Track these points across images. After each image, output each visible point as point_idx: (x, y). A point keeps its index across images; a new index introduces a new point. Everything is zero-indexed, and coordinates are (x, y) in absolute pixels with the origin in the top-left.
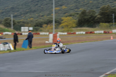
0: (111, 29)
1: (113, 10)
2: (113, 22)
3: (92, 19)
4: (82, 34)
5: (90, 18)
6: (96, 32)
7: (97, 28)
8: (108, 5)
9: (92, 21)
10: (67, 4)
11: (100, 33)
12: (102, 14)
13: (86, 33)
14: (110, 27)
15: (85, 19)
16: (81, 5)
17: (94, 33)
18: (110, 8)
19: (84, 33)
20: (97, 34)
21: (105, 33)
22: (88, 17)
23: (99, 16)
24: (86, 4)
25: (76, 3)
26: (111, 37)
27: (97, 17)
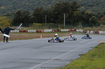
0: (43, 29)
1: (45, 11)
2: (45, 23)
4: (17, 32)
5: (25, 18)
6: (29, 31)
7: (30, 27)
8: (42, 7)
9: (26, 21)
10: (6, 5)
11: (33, 32)
12: (35, 15)
13: (20, 32)
14: (42, 27)
15: (20, 19)
16: (18, 6)
17: (27, 32)
18: (43, 10)
19: (18, 31)
22: (22, 17)
23: (33, 17)
24: (23, 6)
25: (14, 4)
26: (40, 36)
27: (31, 17)
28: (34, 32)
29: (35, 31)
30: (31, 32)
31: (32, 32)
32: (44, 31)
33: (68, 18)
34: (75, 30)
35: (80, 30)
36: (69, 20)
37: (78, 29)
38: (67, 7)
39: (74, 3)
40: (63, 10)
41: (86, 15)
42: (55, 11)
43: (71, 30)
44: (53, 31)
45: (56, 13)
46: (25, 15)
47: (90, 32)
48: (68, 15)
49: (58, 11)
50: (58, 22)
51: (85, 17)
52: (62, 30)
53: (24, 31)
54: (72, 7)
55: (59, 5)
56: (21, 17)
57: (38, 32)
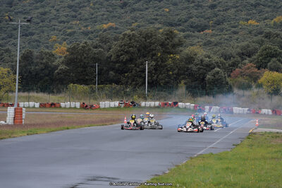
0: (95, 99)
1: (95, 54)
2: (95, 84)
3: (47, 72)
4: (34, 107)
5: (42, 70)
6: (63, 105)
9: (47, 78)
11: (73, 106)
12: (69, 62)
13: (42, 106)
15: (30, 72)
17: (60, 107)
18: (89, 49)
19: (37, 105)
20: (65, 108)
21: (84, 107)
22: (37, 67)
23: (63, 67)
27: (59, 68)
28: (75, 108)
29: (78, 105)
30: (68, 106)
31: (70, 108)
32: (99, 104)
33: (154, 71)
34: (176, 103)
35: (188, 104)
36: (155, 78)
37: (181, 102)
38: (150, 43)
39: (167, 34)
40: (139, 50)
41: (197, 65)
42: (122, 55)
43: (166, 104)
44: (123, 105)
45: (124, 58)
46: (44, 61)
47: (210, 108)
48: (154, 63)
49: (127, 52)
50: (127, 82)
51: (195, 69)
52: (143, 104)
53: (53, 105)
54: (162, 45)
55: (130, 40)
56: (33, 68)
57: (87, 106)
